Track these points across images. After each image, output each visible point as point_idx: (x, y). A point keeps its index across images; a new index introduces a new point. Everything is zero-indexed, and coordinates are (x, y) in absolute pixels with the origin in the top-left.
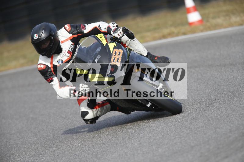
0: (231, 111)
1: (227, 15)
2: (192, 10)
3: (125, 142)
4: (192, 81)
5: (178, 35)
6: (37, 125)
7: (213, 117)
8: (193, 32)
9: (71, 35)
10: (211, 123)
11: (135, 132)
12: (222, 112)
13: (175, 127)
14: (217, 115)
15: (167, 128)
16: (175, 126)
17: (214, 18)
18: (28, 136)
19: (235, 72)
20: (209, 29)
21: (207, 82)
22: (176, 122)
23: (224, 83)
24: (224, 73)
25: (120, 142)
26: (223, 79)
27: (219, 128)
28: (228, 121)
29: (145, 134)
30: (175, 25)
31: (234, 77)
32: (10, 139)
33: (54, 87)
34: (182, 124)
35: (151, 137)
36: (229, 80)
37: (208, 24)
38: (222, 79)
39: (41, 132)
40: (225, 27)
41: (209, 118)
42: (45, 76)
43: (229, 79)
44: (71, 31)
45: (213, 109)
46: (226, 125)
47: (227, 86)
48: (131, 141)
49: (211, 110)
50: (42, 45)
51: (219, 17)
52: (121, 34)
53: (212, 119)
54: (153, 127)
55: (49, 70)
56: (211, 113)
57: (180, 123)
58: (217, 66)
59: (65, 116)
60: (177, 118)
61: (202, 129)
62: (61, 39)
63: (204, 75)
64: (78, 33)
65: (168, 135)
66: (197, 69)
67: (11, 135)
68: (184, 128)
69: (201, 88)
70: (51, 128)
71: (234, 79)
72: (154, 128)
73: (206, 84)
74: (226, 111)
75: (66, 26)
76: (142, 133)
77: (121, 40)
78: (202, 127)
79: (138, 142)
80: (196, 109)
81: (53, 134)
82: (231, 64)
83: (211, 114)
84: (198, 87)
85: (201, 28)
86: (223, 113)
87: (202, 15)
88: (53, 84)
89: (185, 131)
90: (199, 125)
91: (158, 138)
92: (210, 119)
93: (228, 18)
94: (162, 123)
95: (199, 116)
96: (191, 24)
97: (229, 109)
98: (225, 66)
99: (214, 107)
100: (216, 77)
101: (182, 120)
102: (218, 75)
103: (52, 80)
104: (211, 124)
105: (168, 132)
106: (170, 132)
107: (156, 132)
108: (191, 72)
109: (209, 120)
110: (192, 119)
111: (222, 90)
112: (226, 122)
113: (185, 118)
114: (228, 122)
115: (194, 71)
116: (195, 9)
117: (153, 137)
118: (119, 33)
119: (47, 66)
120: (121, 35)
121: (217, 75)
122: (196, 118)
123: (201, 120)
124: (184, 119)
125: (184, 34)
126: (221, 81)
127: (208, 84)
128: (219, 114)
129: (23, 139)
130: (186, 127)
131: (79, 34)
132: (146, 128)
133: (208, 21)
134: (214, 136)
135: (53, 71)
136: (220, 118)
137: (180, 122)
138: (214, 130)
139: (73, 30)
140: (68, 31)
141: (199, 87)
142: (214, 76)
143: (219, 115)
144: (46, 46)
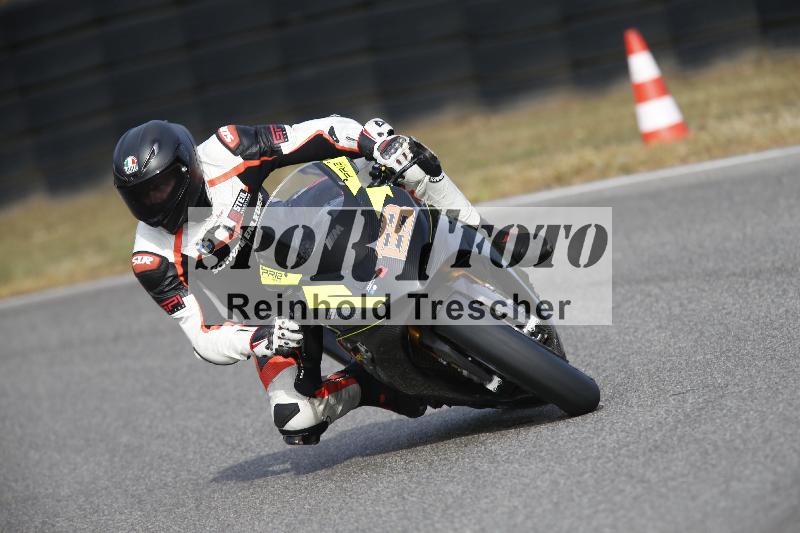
0: (779, 422)
1: (767, 109)
2: (651, 90)
3: (433, 525)
4: (652, 325)
5: (604, 174)
6: (144, 467)
7: (720, 443)
8: (656, 163)
9: (239, 160)
10: (714, 462)
11: (464, 492)
12: (748, 426)
13: (595, 476)
14: (731, 435)
15: (568, 478)
16: (595, 472)
17: (723, 117)
18: (115, 505)
19: (791, 295)
20: (709, 152)
21: (700, 327)
22: (599, 458)
23: (756, 330)
24: (755, 298)
25: (414, 525)
26: (752, 317)
27: (739, 480)
28: (767, 457)
29: (496, 499)
30: (595, 141)
31: (787, 311)
32: (55, 516)
33: (185, 326)
34: (619, 466)
35: (516, 507)
36: (772, 322)
37: (705, 137)
38: (749, 317)
39: (156, 491)
40: (760, 148)
41: (708, 446)
42: (155, 291)
43: (773, 318)
44: (241, 148)
45: (719, 418)
46: (760, 467)
47: (764, 339)
48: (452, 522)
49: (712, 420)
50: (152, 193)
51: (739, 114)
52: (406, 158)
53: (716, 448)
54: (523, 476)
55: (170, 274)
56: (713, 429)
57: (611, 463)
58: (734, 274)
59: (234, 441)
60: (604, 446)
61: (683, 482)
62: (209, 172)
63: (692, 306)
64: (262, 154)
65: (573, 500)
66: (667, 285)
67: (59, 501)
68: (623, 478)
69: (680, 348)
70: (191, 479)
71: (787, 319)
72: (527, 481)
73: (698, 334)
74: (763, 421)
75: (225, 131)
76: (487, 497)
77: (404, 178)
78: (683, 476)
79: (475, 524)
80: (665, 416)
81: (197, 500)
82: (780, 270)
83: (714, 432)
84: (672, 344)
85: (682, 149)
86: (753, 430)
87: (682, 107)
88: (181, 318)
89: (628, 488)
90: (674, 468)
91: (539, 510)
92: (710, 448)
93: (768, 116)
94: (552, 463)
95: (675, 439)
96: (647, 137)
97: (771, 417)
98: (757, 276)
99: (722, 410)
100: (730, 313)
101: (619, 455)
102: (738, 306)
103: (179, 306)
104: (714, 466)
105: (572, 491)
106: (580, 493)
107: (534, 491)
108: (649, 295)
109: (706, 452)
110: (650, 450)
111: (748, 354)
112: (762, 459)
113: (628, 446)
114: (769, 460)
115: (656, 291)
116: (662, 88)
117: (525, 507)
118: (398, 155)
119: (164, 259)
120: (405, 163)
121: (734, 304)
122: (664, 447)
123: (680, 454)
124: (623, 451)
125: (626, 170)
126: (746, 326)
127: (702, 333)
128: (740, 432)
129: (99, 516)
130: (632, 477)
131: (266, 158)
132: (500, 479)
133: (702, 128)
134: (723, 504)
135: (182, 275)
136: (742, 447)
137: (610, 461)
138: (723, 487)
139: (246, 142)
140: (232, 146)
141: (675, 344)
142: (724, 308)
143: (740, 436)
144: (165, 196)
